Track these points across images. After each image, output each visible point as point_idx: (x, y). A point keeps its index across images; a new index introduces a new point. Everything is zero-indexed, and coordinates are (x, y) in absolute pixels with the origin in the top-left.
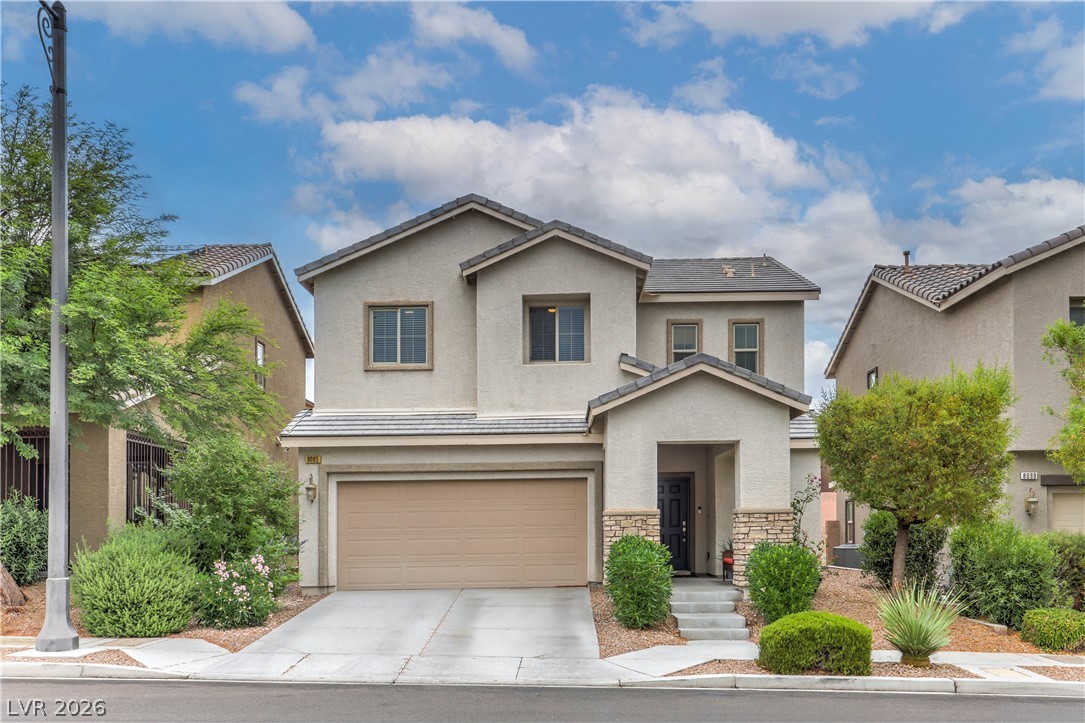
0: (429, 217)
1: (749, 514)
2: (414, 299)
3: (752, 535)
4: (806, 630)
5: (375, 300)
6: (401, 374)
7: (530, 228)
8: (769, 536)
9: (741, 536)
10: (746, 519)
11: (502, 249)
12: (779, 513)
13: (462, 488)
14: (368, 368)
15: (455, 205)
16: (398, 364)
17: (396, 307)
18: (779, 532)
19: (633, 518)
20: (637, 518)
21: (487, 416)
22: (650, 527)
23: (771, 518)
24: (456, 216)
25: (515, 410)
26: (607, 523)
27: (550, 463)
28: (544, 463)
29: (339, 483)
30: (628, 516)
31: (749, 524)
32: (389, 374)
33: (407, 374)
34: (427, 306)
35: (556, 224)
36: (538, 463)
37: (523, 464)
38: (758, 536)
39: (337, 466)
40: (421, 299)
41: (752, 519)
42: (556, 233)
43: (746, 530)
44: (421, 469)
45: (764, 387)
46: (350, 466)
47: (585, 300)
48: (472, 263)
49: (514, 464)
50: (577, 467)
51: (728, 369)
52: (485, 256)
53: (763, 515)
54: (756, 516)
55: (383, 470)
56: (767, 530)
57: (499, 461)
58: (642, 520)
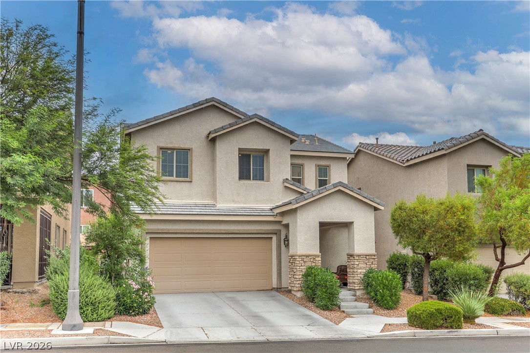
0: (193, 107)
1: (359, 256)
2: (182, 146)
3: (360, 265)
4: (438, 309)
5: (163, 145)
6: (176, 183)
7: (243, 117)
8: (367, 266)
9: (356, 266)
10: (357, 258)
11: (231, 125)
12: (371, 255)
13: (213, 241)
15: (205, 102)
16: (174, 178)
17: (173, 149)
18: (371, 264)
19: (309, 257)
20: (311, 257)
21: (223, 205)
22: (317, 262)
23: (368, 257)
24: (205, 107)
25: (235, 204)
26: (298, 260)
27: (257, 230)
28: (254, 230)
29: (151, 238)
30: (307, 256)
31: (359, 260)
32: (169, 183)
33: (179, 183)
34: (189, 150)
35: (256, 116)
36: (251, 230)
37: (244, 230)
38: (362, 266)
39: (152, 229)
40: (187, 146)
41: (360, 258)
42: (255, 120)
43: (357, 263)
44: (194, 232)
45: (366, 198)
46: (158, 229)
47: (267, 152)
48: (217, 131)
49: (240, 230)
50: (269, 232)
51: (351, 189)
52: (223, 128)
53: (365, 256)
54: (362, 256)
55: (175, 232)
56: (366, 263)
57: (232, 228)
58: (313, 258)
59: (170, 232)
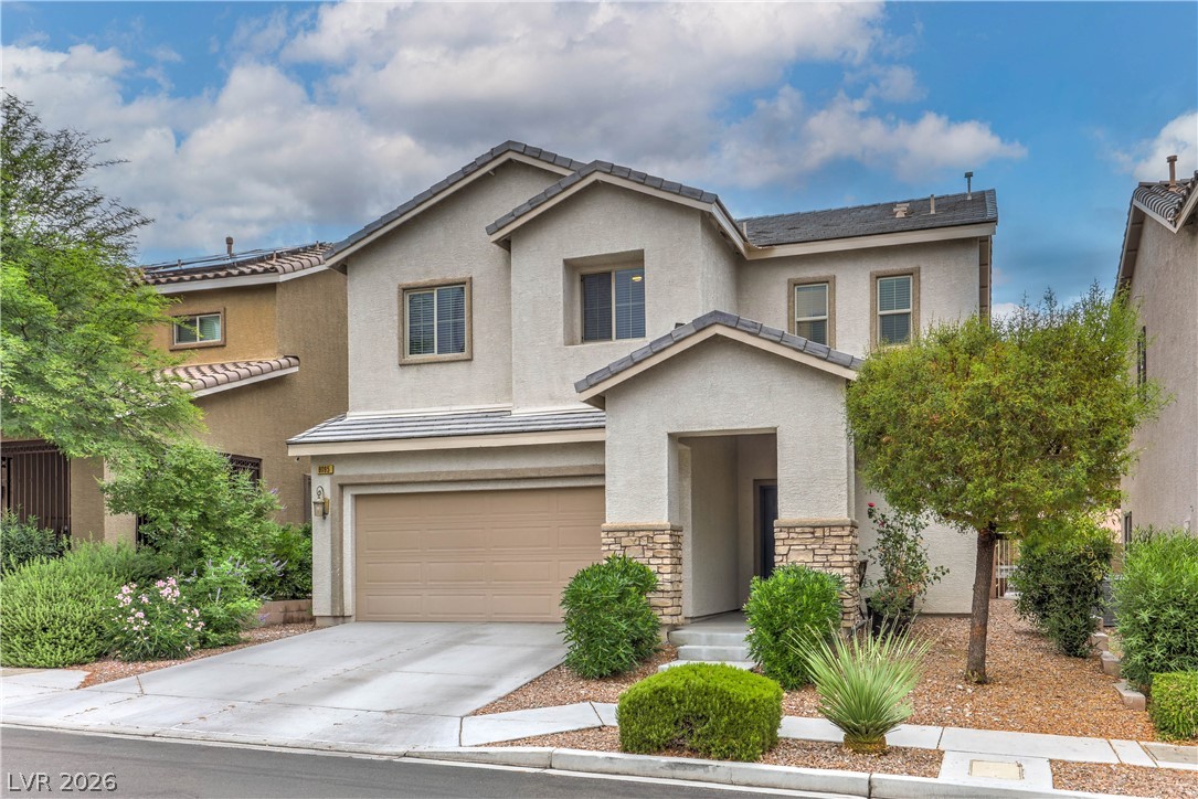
0: (462, 176)
1: (787, 528)
2: (451, 276)
3: (792, 557)
5: (410, 281)
6: (437, 367)
7: (568, 173)
8: (817, 559)
10: (783, 535)
11: (534, 204)
12: (830, 527)
13: (487, 499)
14: (403, 362)
15: (490, 157)
16: (435, 356)
17: (432, 287)
18: (830, 552)
19: (637, 534)
20: (642, 534)
21: (522, 411)
22: (658, 546)
23: (819, 533)
24: (494, 170)
25: (556, 404)
26: (604, 541)
27: (582, 467)
28: (575, 467)
29: (357, 497)
30: (630, 531)
31: (790, 542)
32: (425, 368)
33: (445, 367)
34: (465, 283)
35: (597, 166)
36: (568, 468)
37: (550, 469)
38: (801, 558)
39: (349, 477)
40: (460, 275)
41: (792, 535)
42: (598, 176)
44: (436, 478)
45: (801, 351)
46: (362, 476)
47: (636, 260)
48: (500, 225)
49: (539, 470)
51: (752, 330)
52: (515, 216)
53: (807, 530)
54: (798, 530)
55: (396, 480)
56: (813, 550)
57: (524, 467)
58: (648, 537)
59: (386, 481)
